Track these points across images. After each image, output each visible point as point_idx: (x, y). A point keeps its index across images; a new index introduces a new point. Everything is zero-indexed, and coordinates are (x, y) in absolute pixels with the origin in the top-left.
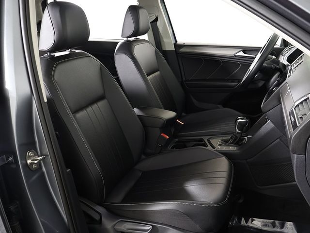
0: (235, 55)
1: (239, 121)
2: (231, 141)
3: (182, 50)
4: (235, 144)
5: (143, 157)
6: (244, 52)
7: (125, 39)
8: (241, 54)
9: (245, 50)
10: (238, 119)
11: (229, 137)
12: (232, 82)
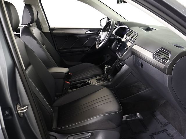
0: (85, 33)
1: (106, 67)
2: (103, 79)
3: (54, 32)
4: (105, 80)
5: (56, 98)
6: (90, 31)
7: (24, 26)
8: (89, 32)
9: (91, 30)
10: (105, 67)
11: (101, 77)
12: (85, 48)
